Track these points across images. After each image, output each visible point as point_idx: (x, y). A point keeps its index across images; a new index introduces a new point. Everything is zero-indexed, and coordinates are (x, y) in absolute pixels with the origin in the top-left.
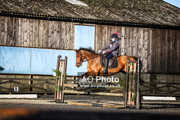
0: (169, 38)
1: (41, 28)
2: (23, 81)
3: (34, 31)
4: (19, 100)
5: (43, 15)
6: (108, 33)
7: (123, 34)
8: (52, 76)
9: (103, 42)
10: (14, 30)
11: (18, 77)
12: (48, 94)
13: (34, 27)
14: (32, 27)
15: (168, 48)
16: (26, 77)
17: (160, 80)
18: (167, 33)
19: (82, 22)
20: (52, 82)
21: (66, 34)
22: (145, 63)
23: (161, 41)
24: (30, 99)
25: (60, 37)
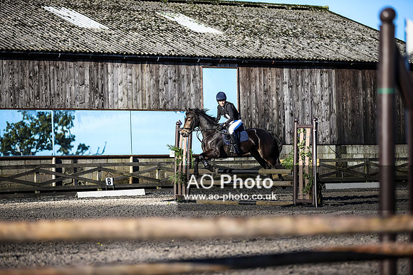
0: (364, 82)
1: (146, 76)
2: (121, 167)
3: (134, 81)
4: (115, 200)
5: (149, 55)
6: (260, 78)
7: (286, 78)
8: (167, 157)
9: (253, 95)
10: (100, 81)
11: (110, 161)
12: (162, 187)
13: (134, 76)
14: (131, 75)
15: (363, 99)
16: (124, 160)
17: (352, 155)
18: (360, 74)
19: (214, 62)
20: (169, 166)
21: (189, 84)
22: (325, 127)
23: (352, 87)
24: (133, 197)
25: (179, 90)
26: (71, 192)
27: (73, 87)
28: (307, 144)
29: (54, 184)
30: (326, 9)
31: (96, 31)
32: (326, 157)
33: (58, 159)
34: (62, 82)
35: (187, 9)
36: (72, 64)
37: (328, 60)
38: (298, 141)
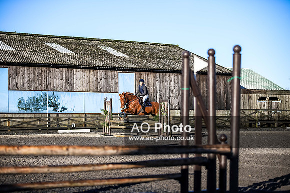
1: (92, 76)
2: (79, 119)
3: (86, 78)
5: (93, 66)
6: (146, 78)
7: (158, 79)
10: (70, 78)
12: (98, 128)
14: (85, 75)
16: (81, 115)
19: (124, 70)
21: (112, 80)
22: (176, 102)
24: (85, 133)
25: (108, 83)
27: (58, 81)
29: (48, 126)
30: (177, 46)
31: (69, 55)
34: (53, 78)
36: (57, 70)
37: (178, 70)
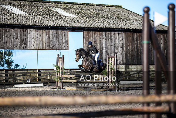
0: (137, 38)
1: (44, 35)
3: (39, 37)
4: (31, 88)
6: (93, 36)
8: (53, 70)
11: (29, 71)
12: (51, 83)
13: (39, 35)
15: (137, 45)
16: (34, 71)
17: (132, 69)
18: (135, 35)
19: (74, 29)
20: (54, 74)
21: (62, 38)
22: (120, 57)
23: (132, 40)
24: (38, 87)
25: (58, 41)
26: (11, 85)
27: (13, 40)
28: (113, 65)
29: (4, 81)
30: (121, 7)
31: (23, 15)
32: (121, 70)
33: (6, 71)
34: (8, 37)
35: (62, 6)
36: (12, 29)
37: (121, 29)
38: (109, 63)
